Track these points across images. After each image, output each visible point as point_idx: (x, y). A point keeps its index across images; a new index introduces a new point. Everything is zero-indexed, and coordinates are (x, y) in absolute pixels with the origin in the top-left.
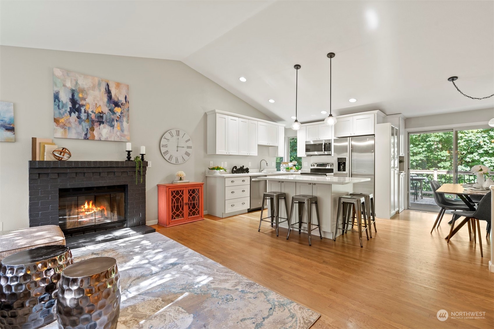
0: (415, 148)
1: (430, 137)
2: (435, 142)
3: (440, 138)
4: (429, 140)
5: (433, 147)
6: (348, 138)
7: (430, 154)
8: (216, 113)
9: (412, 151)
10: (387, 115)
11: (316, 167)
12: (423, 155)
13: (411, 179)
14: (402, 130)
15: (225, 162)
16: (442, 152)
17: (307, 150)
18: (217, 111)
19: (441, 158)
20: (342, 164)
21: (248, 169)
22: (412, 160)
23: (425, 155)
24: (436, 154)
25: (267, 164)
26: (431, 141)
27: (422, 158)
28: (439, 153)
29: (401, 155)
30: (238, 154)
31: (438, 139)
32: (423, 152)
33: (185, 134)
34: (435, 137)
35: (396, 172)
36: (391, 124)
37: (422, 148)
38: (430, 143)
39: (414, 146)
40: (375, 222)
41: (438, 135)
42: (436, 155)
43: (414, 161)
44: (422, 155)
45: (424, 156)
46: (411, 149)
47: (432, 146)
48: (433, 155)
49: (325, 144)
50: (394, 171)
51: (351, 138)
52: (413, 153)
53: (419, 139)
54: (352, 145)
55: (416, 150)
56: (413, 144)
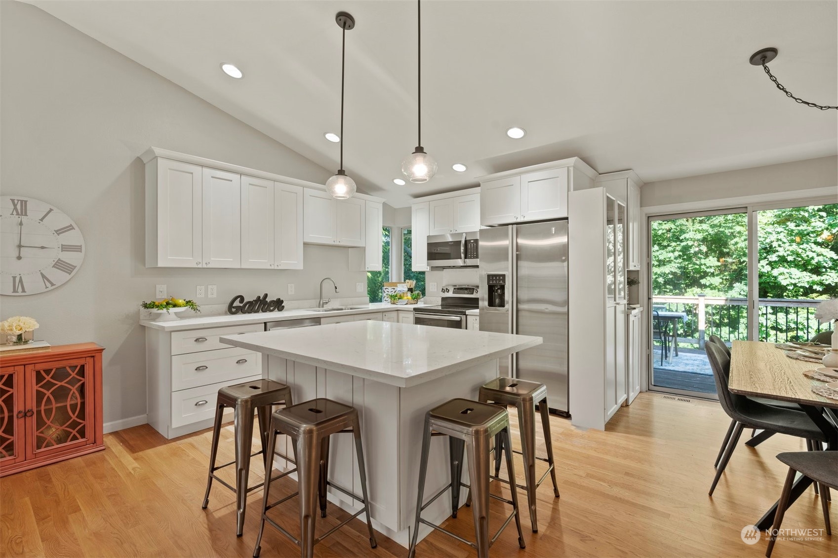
0: (662, 251)
1: (687, 233)
2: (696, 242)
3: (705, 234)
4: (685, 238)
5: (692, 251)
6: (510, 226)
7: (687, 263)
8: (156, 158)
9: (657, 258)
10: (600, 174)
11: (450, 294)
12: (676, 265)
13: (654, 317)
14: (634, 211)
15: (210, 287)
16: (707, 260)
17: (432, 256)
18: (158, 151)
19: (706, 269)
20: (498, 289)
21: (282, 302)
22: (656, 274)
23: (679, 265)
24: (698, 262)
25: (336, 288)
26: (688, 240)
27: (674, 270)
28: (703, 261)
29: (632, 268)
30: (239, 267)
31: (700, 236)
32: (676, 258)
33: (51, 210)
34: (695, 233)
35: (621, 308)
36: (607, 192)
37: (673, 252)
38: (687, 242)
39: (661, 249)
40: (553, 468)
41: (701, 229)
42: (697, 265)
43: (660, 275)
44: (673, 264)
45: (676, 267)
46: (653, 254)
47: (691, 248)
48: (692, 265)
49: (466, 241)
50: (615, 307)
51: (515, 226)
52: (659, 261)
53: (668, 235)
54: (519, 244)
55: (663, 255)
56: (659, 245)
